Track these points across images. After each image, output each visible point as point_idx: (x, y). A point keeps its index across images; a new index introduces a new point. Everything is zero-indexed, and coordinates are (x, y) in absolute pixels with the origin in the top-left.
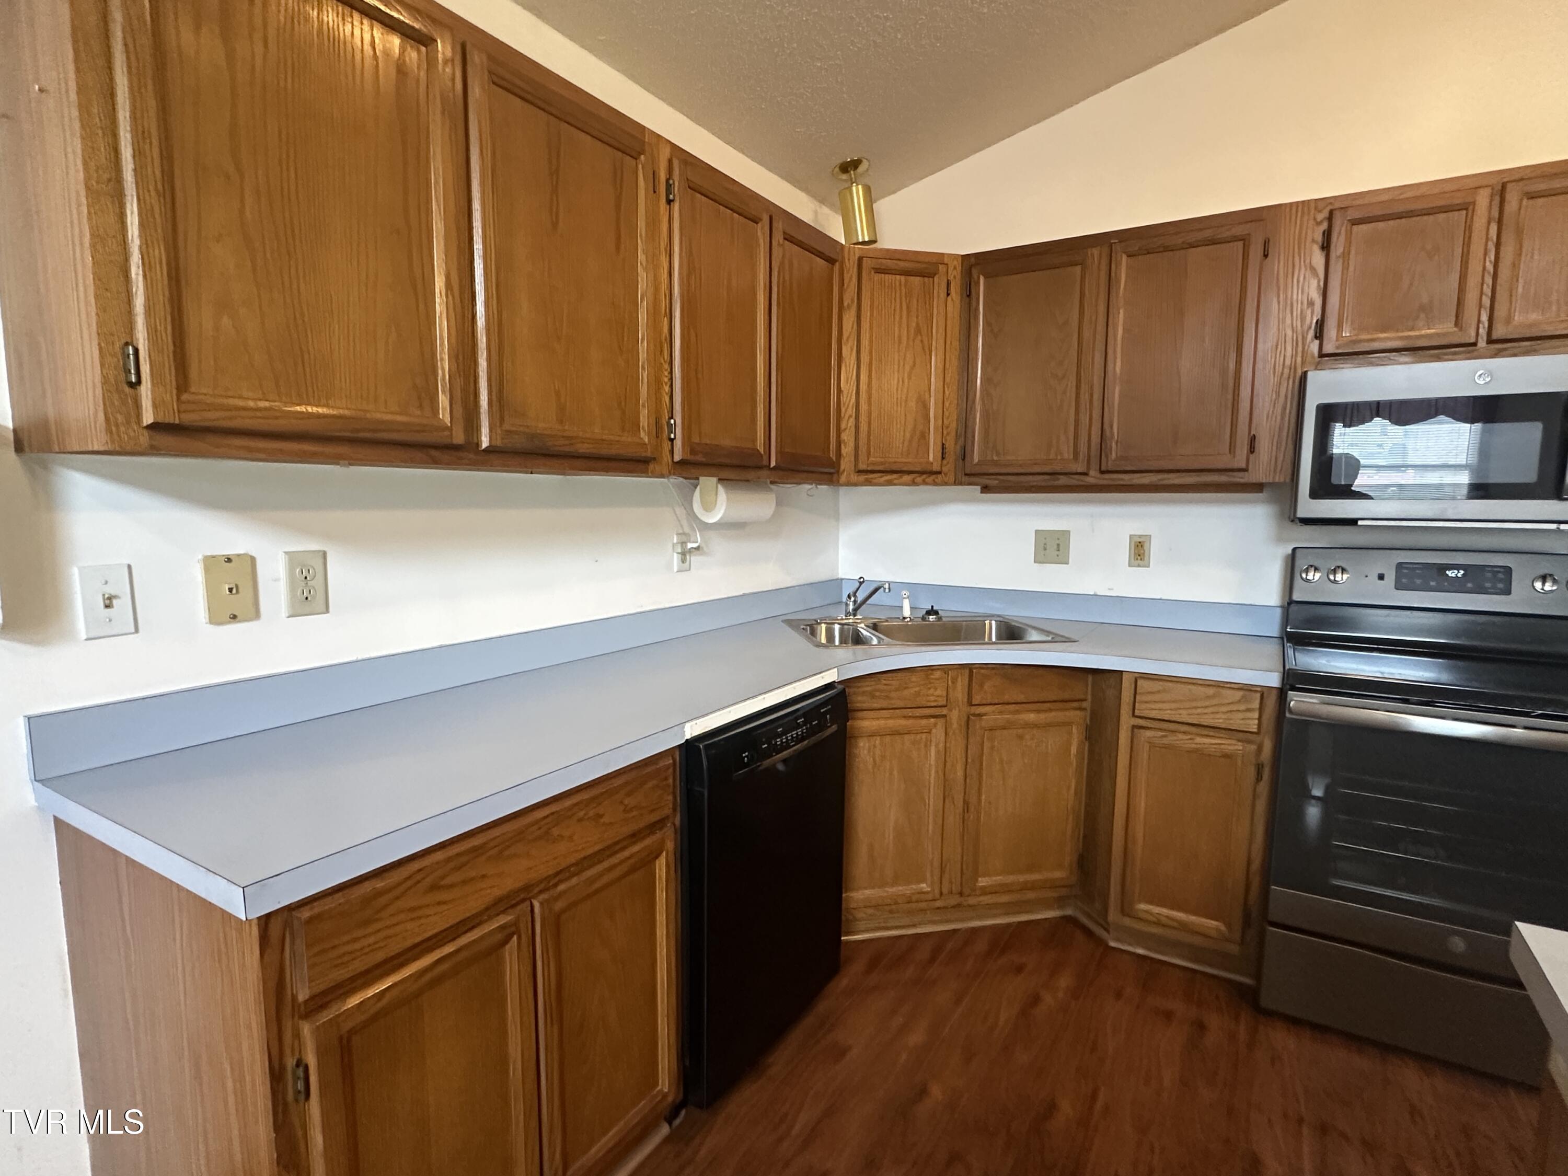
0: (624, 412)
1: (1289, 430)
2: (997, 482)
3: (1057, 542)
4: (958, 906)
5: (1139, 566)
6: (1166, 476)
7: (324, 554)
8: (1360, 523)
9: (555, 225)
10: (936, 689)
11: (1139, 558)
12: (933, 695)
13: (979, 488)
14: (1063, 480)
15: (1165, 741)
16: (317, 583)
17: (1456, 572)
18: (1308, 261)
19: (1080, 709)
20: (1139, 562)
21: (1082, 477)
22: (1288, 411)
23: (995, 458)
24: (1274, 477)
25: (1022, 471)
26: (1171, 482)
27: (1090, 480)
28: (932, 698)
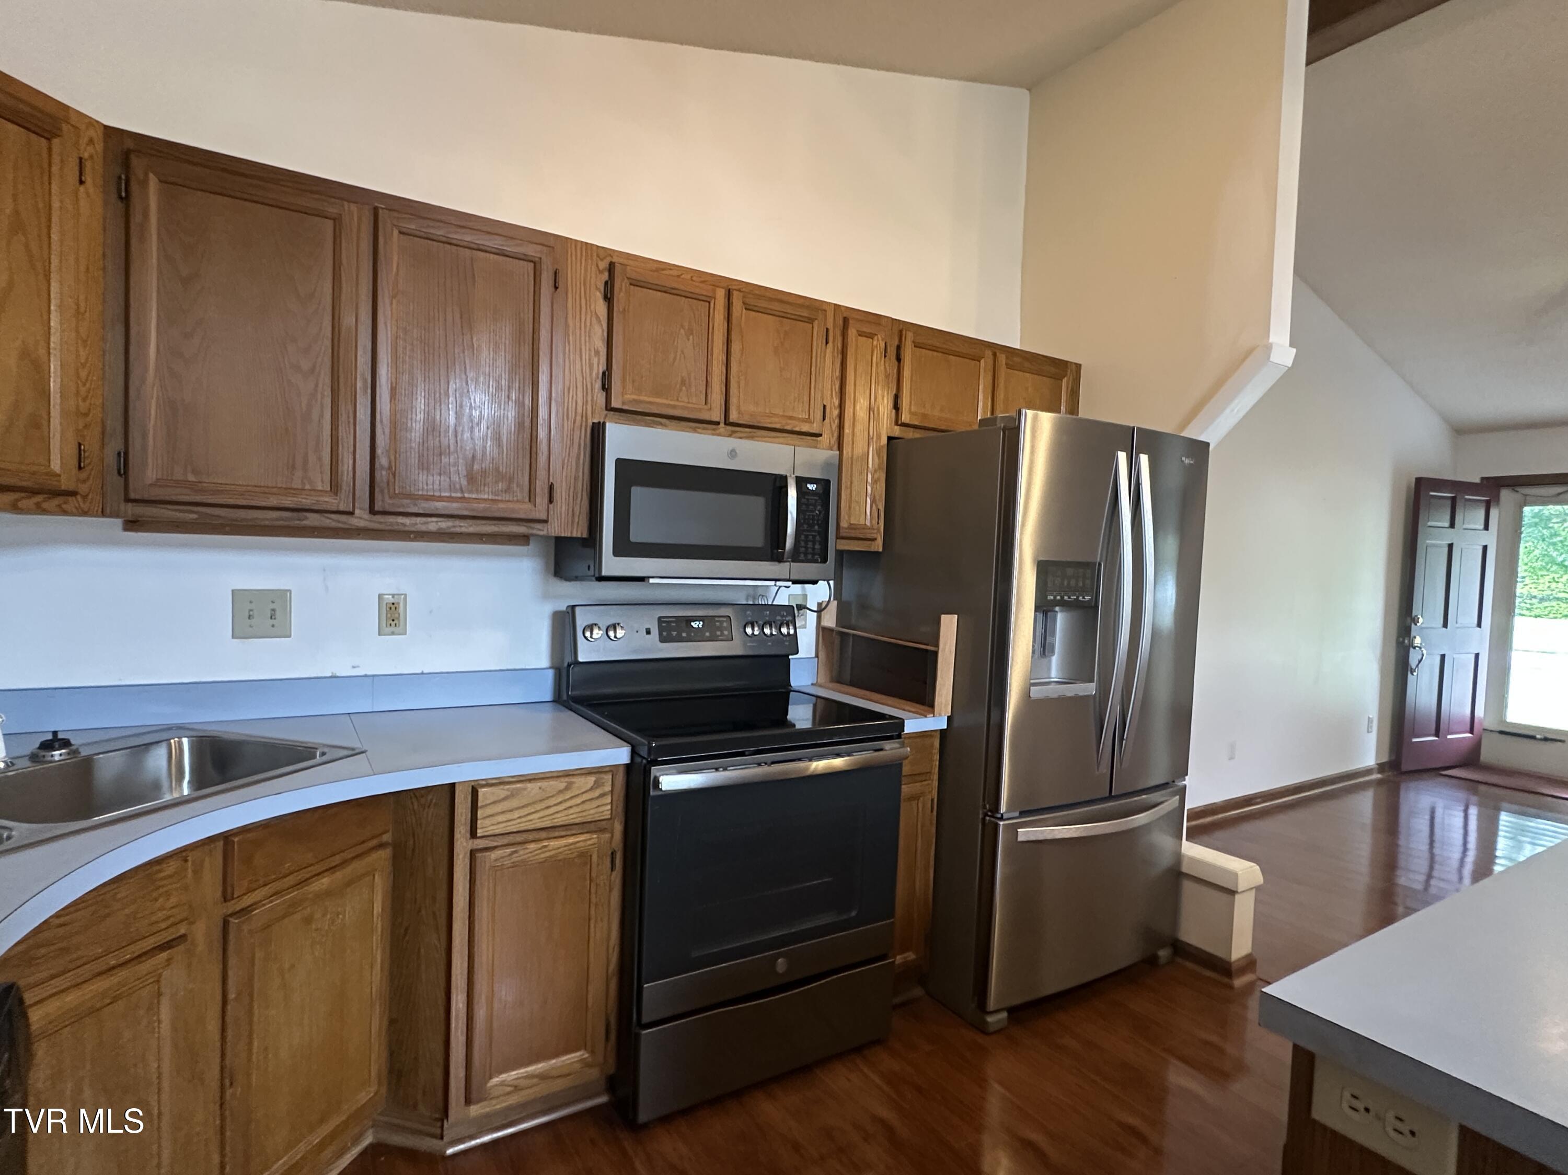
1: (583, 480)
2: (195, 516)
3: (272, 606)
5: (393, 633)
6: (458, 522)
8: (651, 581)
10: (168, 895)
11: (393, 623)
12: (161, 909)
13: (119, 522)
14: (313, 520)
15: (515, 858)
17: (697, 623)
18: (592, 307)
19: (381, 846)
20: (393, 629)
21: (343, 518)
22: (581, 461)
23: (191, 478)
24: (571, 533)
25: (244, 503)
26: (464, 530)
27: (354, 522)
28: (161, 915)
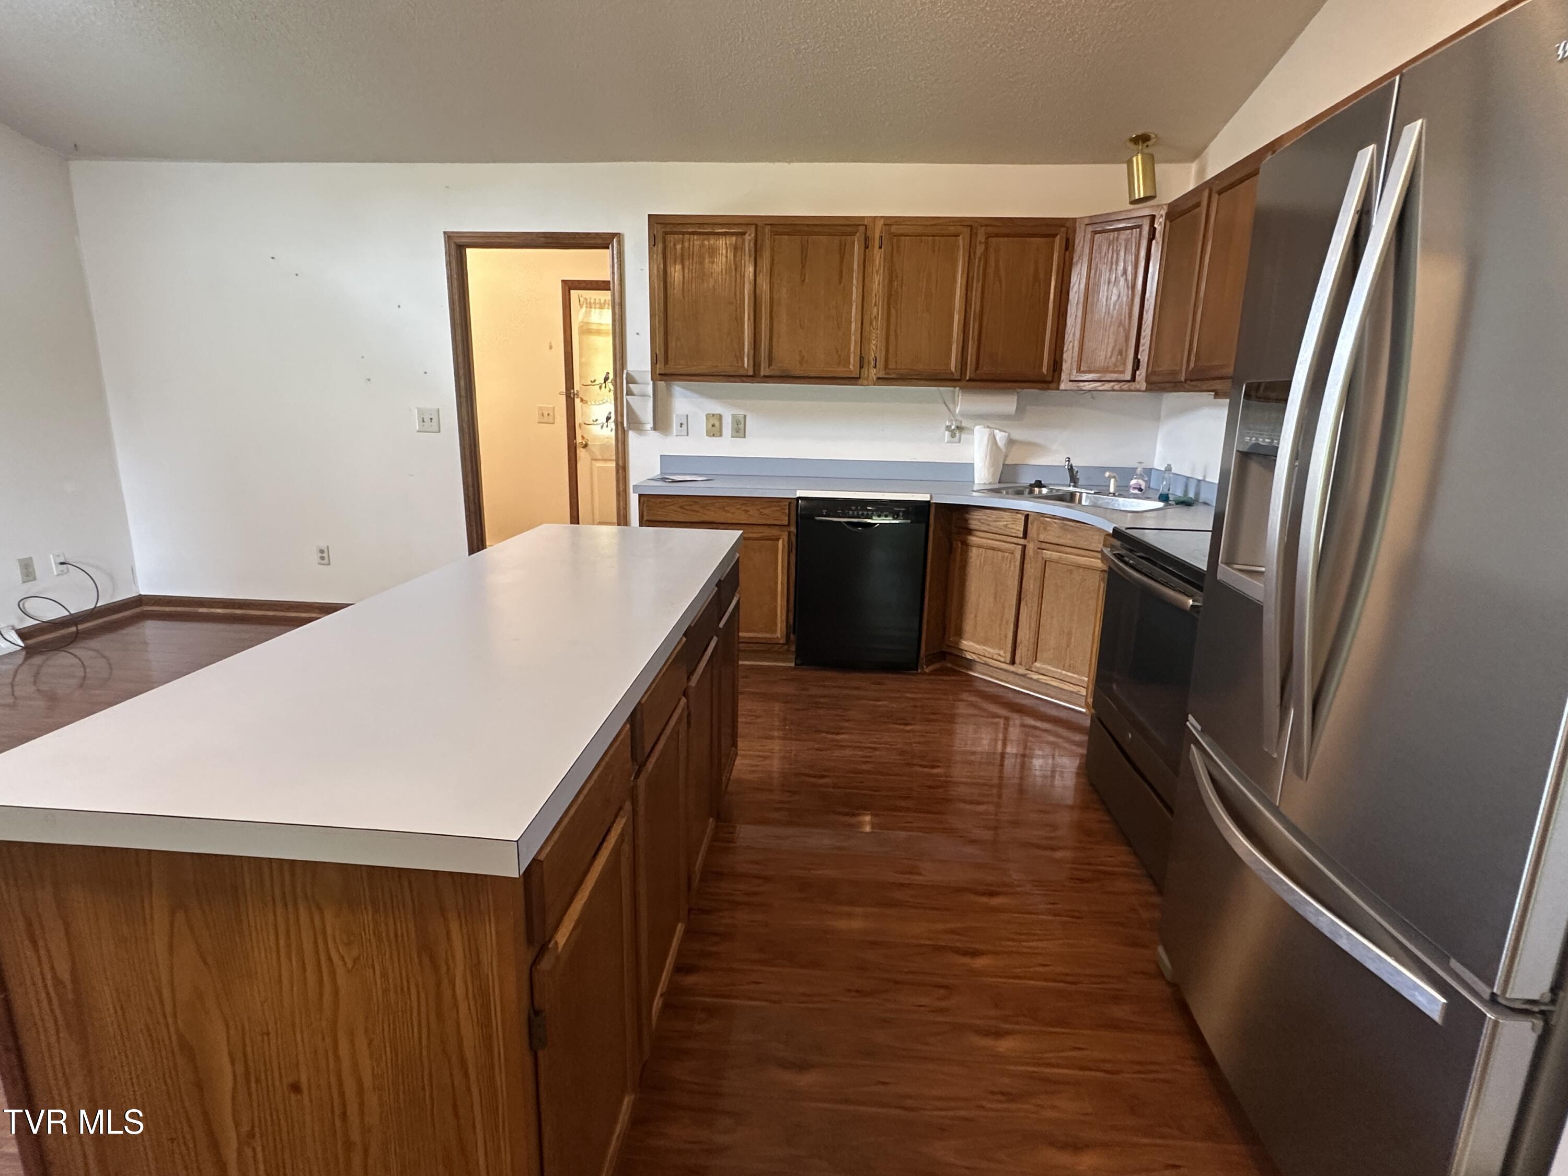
0: (839, 356)
4: (1024, 676)
7: (745, 416)
9: (803, 281)
12: (1014, 529)
16: (742, 426)
28: (1014, 531)
